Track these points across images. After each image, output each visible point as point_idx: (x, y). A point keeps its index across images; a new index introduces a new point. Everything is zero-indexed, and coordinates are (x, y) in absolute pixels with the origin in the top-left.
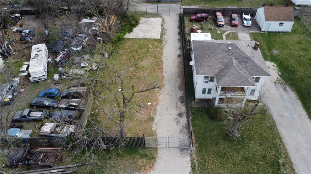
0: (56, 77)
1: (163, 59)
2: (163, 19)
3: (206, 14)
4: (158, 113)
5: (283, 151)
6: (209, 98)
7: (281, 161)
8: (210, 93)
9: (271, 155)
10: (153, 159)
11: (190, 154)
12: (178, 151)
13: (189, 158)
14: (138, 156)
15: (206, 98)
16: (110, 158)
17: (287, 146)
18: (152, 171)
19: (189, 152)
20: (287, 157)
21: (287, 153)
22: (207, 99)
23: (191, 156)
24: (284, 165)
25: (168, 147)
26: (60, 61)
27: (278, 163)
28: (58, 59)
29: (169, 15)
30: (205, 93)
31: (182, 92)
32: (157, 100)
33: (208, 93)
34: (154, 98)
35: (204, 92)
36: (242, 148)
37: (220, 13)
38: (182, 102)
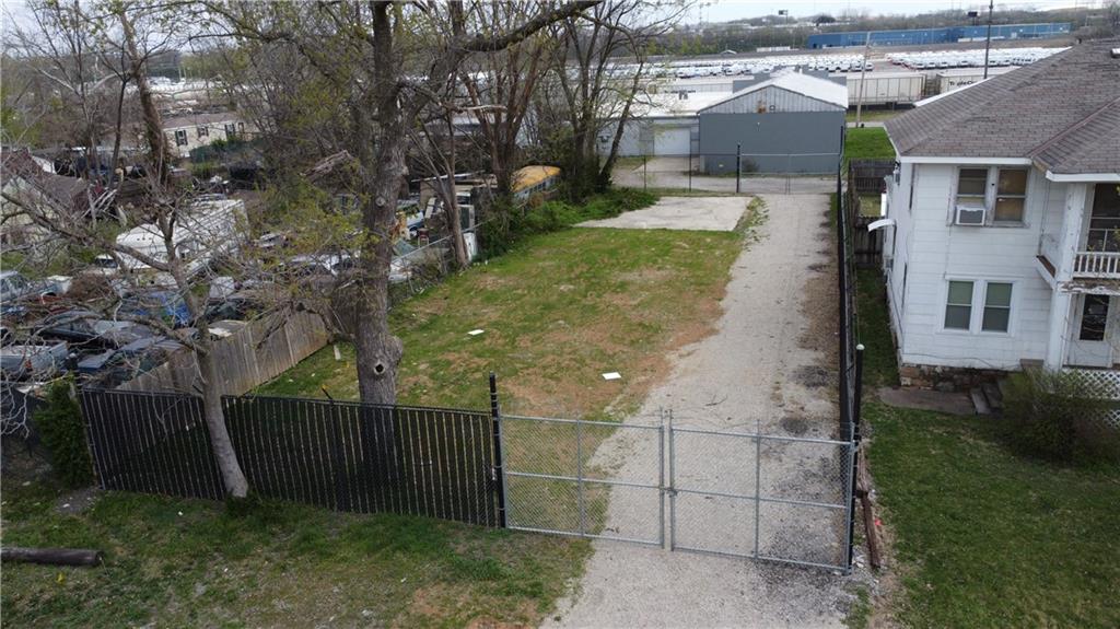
1: (734, 272)
2: (758, 200)
4: (649, 408)
6: (997, 364)
8: (1003, 327)
10: (534, 595)
11: (842, 605)
12: (747, 577)
14: (431, 568)
15: (978, 365)
19: (838, 592)
22: (979, 371)
29: (786, 194)
30: (966, 326)
31: (817, 353)
32: (660, 371)
33: (985, 327)
34: (646, 364)
38: (810, 385)
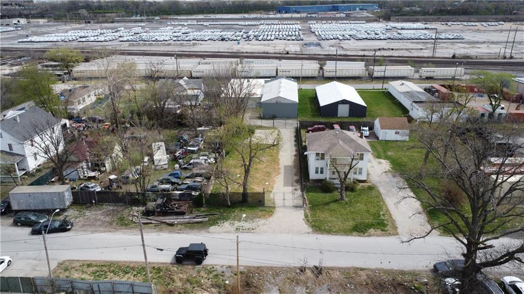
0: (177, 166)
1: (279, 157)
2: (279, 131)
3: (323, 126)
4: (275, 188)
5: (384, 208)
6: (322, 178)
7: (382, 213)
8: (323, 173)
9: (373, 210)
10: (271, 212)
11: (303, 210)
12: (293, 208)
13: (303, 212)
14: (258, 211)
16: (234, 212)
17: (388, 206)
18: (270, 218)
19: (303, 208)
20: (388, 210)
21: (388, 209)
22: (320, 180)
23: (305, 211)
24: (383, 215)
25: (284, 206)
26: (178, 156)
27: (379, 214)
28: (177, 154)
29: (285, 128)
31: (298, 177)
32: (274, 182)
33: (320, 173)
34: (272, 180)
35: (317, 172)
36: (349, 207)
37: (337, 125)
38: (297, 183)
